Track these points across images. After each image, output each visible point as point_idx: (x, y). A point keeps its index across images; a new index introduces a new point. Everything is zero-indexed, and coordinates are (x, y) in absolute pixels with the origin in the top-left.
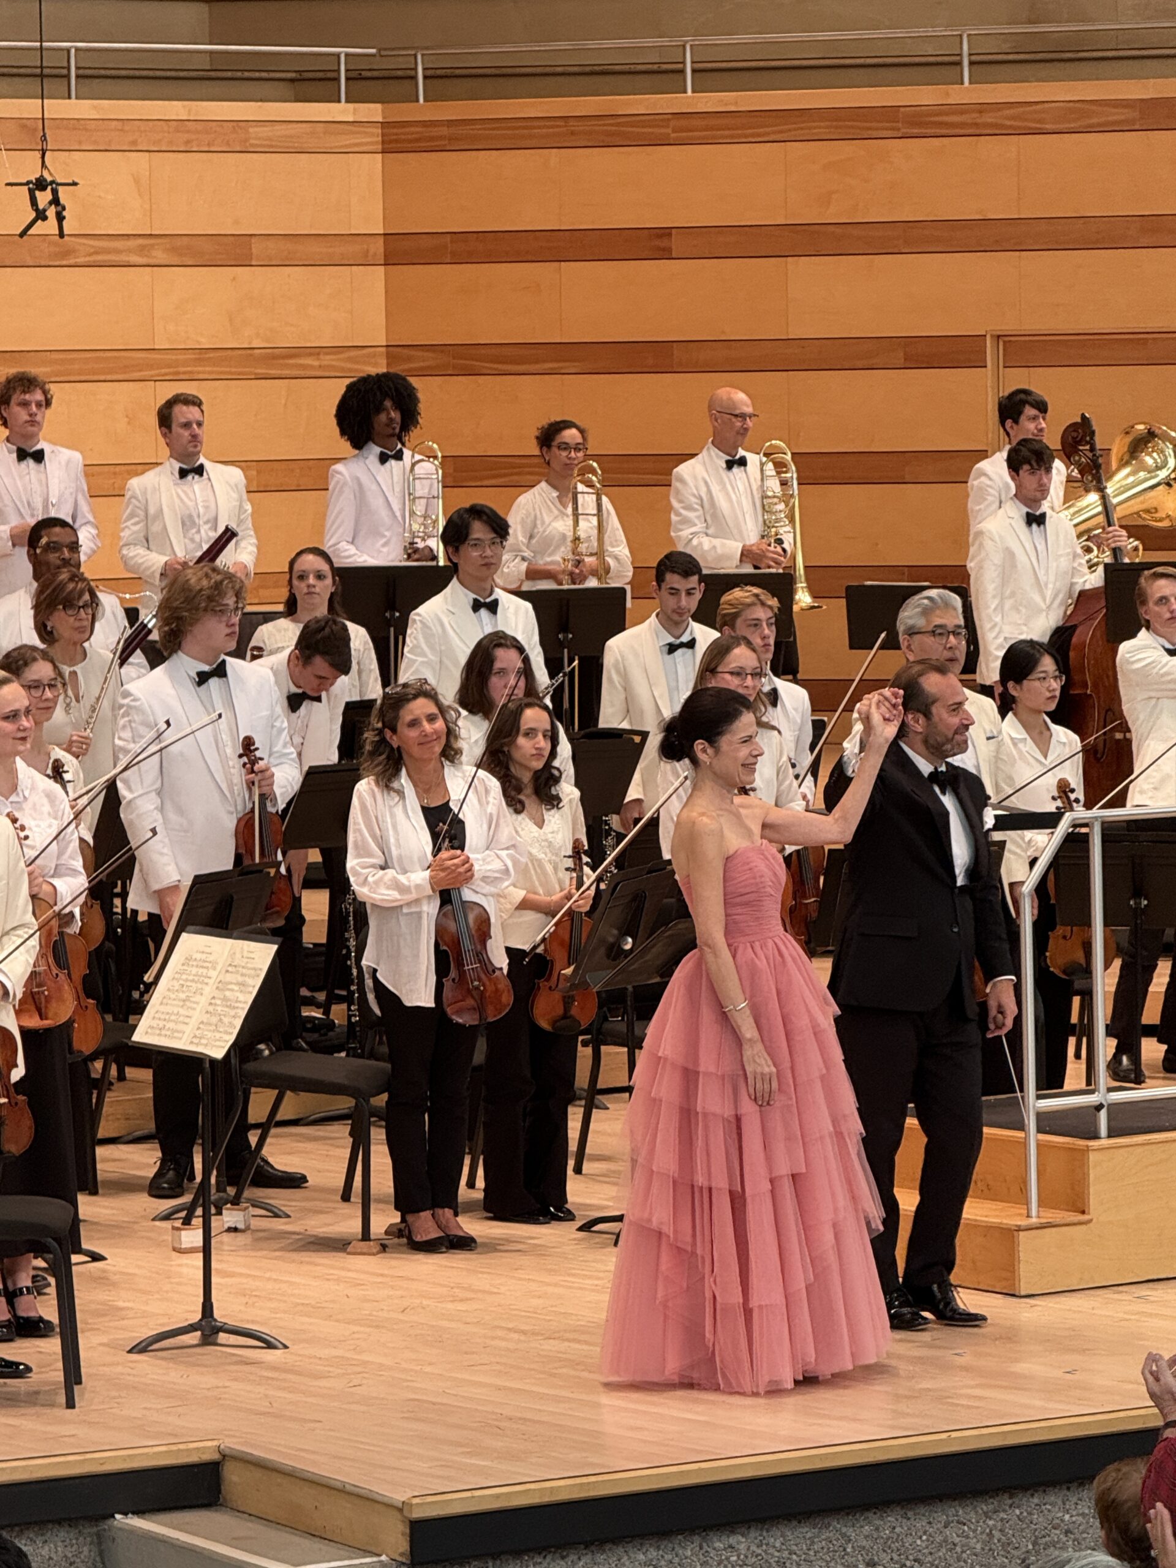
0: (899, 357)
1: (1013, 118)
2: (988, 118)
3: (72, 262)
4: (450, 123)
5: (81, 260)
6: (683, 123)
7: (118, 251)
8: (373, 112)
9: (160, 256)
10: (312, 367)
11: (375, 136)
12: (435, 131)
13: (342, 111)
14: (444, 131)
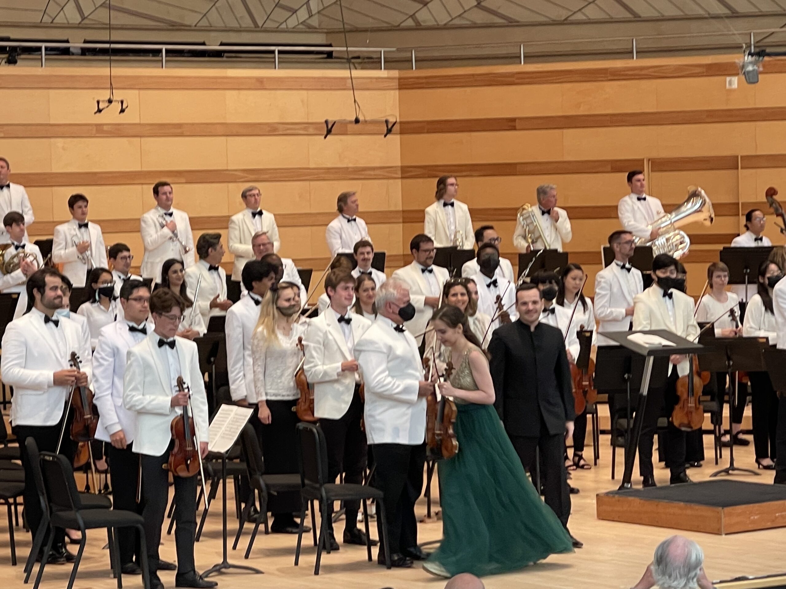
0: (609, 168)
1: (655, 72)
2: (643, 72)
3: (277, 133)
4: (426, 78)
5: (281, 133)
6: (520, 76)
7: (295, 129)
8: (395, 73)
9: (311, 131)
10: (371, 175)
11: (395, 84)
12: (421, 81)
13: (383, 73)
14: (424, 81)
